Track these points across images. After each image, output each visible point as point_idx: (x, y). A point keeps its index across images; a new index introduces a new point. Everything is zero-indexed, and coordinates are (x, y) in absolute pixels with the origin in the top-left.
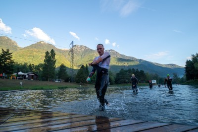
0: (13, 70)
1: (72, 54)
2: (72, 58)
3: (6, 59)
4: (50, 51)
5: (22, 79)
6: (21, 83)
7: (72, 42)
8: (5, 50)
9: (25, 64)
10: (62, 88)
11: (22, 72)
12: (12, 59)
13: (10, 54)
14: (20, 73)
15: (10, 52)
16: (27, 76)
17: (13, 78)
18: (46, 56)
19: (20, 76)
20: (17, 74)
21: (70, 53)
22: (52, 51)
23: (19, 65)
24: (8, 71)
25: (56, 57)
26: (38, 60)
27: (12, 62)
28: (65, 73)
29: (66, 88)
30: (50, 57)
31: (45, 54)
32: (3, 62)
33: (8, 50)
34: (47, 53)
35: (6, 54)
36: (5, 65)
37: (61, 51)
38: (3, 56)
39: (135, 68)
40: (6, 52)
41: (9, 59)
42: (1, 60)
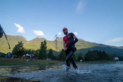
0: (23, 53)
1: (56, 42)
2: (56, 45)
3: (20, 47)
4: (43, 41)
5: (28, 58)
6: (27, 60)
7: (56, 36)
8: (20, 42)
9: (30, 50)
10: (51, 64)
11: (28, 54)
12: (23, 47)
13: (22, 44)
14: (27, 55)
16: (31, 57)
17: (23, 58)
18: (41, 45)
19: (27, 56)
20: (26, 55)
21: (55, 42)
22: (45, 41)
23: (27, 50)
24: (21, 54)
25: (47, 45)
26: (37, 47)
28: (52, 54)
29: (53, 64)
30: (44, 45)
32: (19, 49)
33: (21, 42)
34: (42, 43)
35: (20, 44)
36: (20, 50)
37: (49, 41)
38: (18, 45)
40: (20, 43)
42: (18, 47)
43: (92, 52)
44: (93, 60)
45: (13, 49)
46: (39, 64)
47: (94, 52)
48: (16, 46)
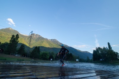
4: (15, 35)
7: (32, 32)
10: (20, 60)
18: (12, 38)
25: (19, 39)
28: (24, 51)
29: (23, 60)
31: (11, 37)
34: (13, 36)
46: (6, 60)
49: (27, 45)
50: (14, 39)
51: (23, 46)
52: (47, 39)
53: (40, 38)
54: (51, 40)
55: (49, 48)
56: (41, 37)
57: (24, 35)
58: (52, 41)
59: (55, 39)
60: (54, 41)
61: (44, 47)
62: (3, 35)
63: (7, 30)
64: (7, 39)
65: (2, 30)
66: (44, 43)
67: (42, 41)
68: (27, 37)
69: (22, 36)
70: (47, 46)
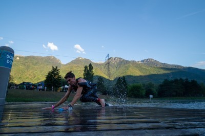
0: (60, 84)
3: (55, 75)
4: (88, 65)
7: (108, 55)
8: (55, 68)
12: (60, 74)
14: (66, 86)
15: (58, 69)
17: (60, 91)
18: (85, 71)
19: (66, 89)
20: (64, 87)
21: (107, 65)
22: (90, 65)
24: (57, 85)
25: (93, 70)
26: (77, 74)
27: (59, 77)
31: (84, 69)
32: (53, 78)
33: (57, 67)
34: (86, 67)
35: (55, 71)
36: (55, 80)
38: (53, 72)
39: (184, 78)
41: (57, 74)
42: (52, 75)
43: (172, 82)
44: (174, 96)
45: (46, 78)
47: (176, 81)
48: (49, 73)
49: (106, 77)
50: (88, 71)
51: (101, 79)
52: (134, 62)
53: (122, 62)
54: (143, 61)
55: (141, 76)
56: (124, 60)
57: (98, 62)
58: (145, 64)
59: (149, 59)
60: (149, 62)
61: (132, 76)
62: (74, 68)
63: (77, 61)
64: (80, 73)
65: (72, 62)
66: (130, 69)
67: (126, 67)
68: (102, 64)
69: (97, 65)
70: (137, 73)
